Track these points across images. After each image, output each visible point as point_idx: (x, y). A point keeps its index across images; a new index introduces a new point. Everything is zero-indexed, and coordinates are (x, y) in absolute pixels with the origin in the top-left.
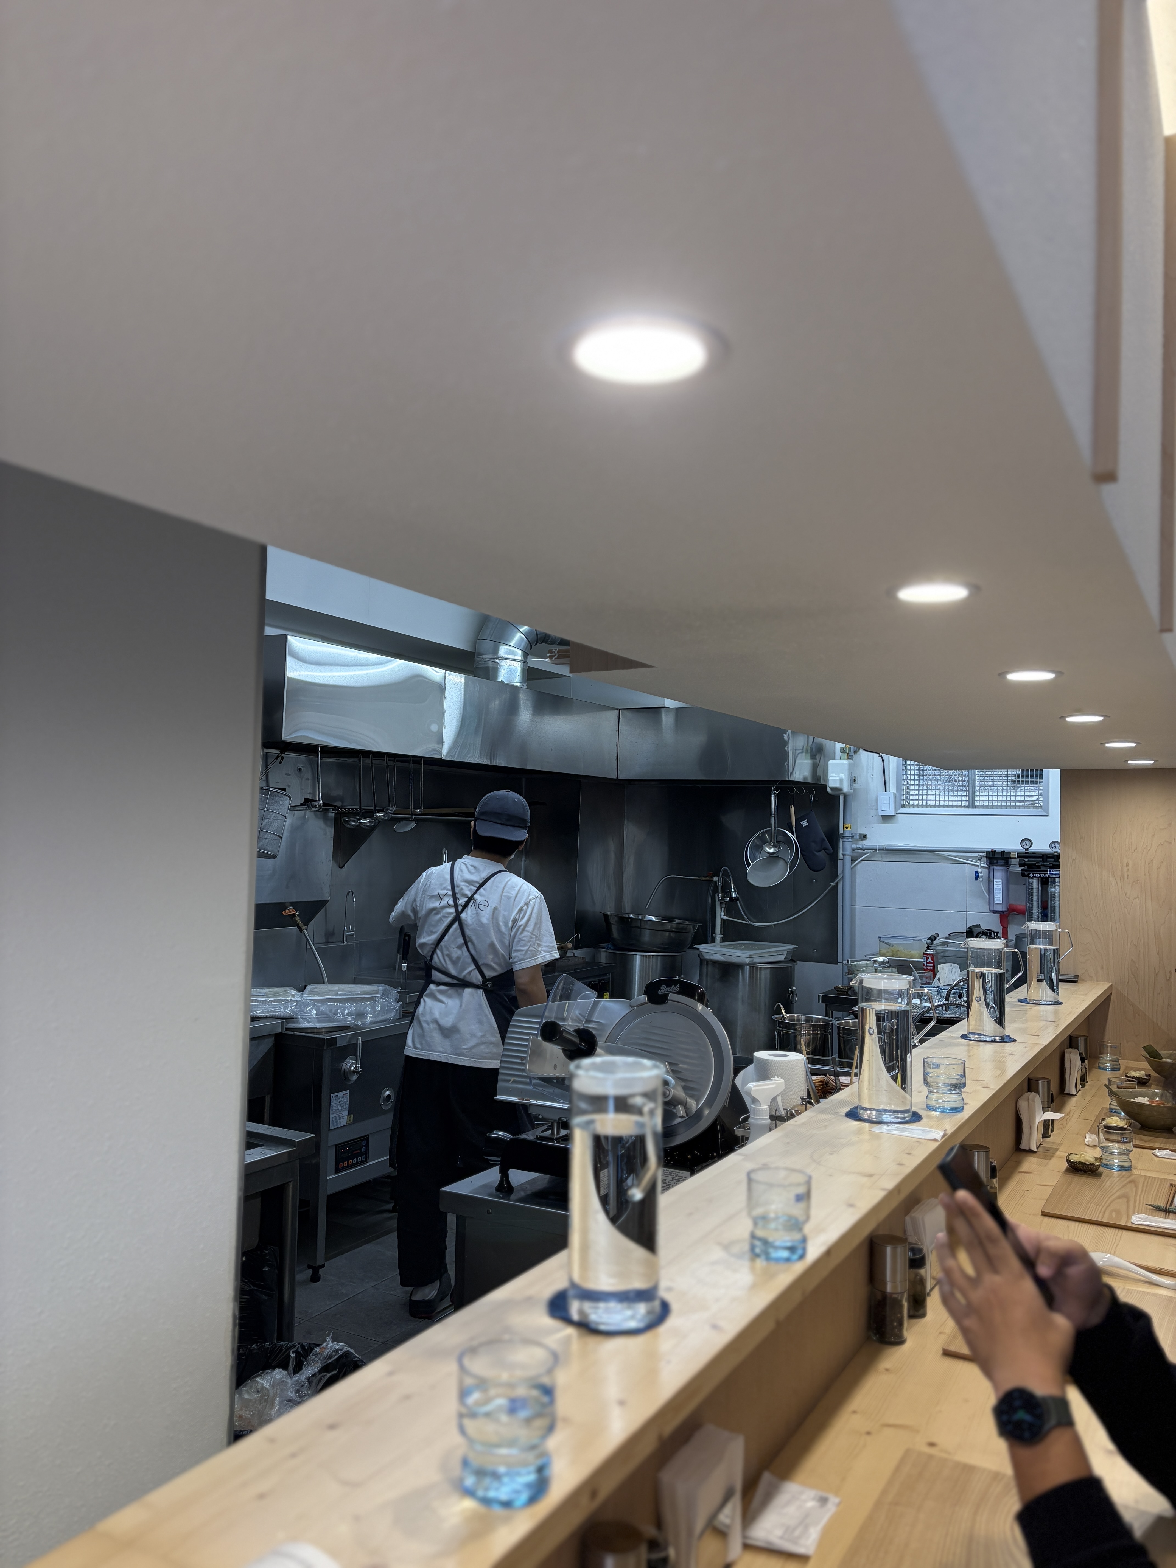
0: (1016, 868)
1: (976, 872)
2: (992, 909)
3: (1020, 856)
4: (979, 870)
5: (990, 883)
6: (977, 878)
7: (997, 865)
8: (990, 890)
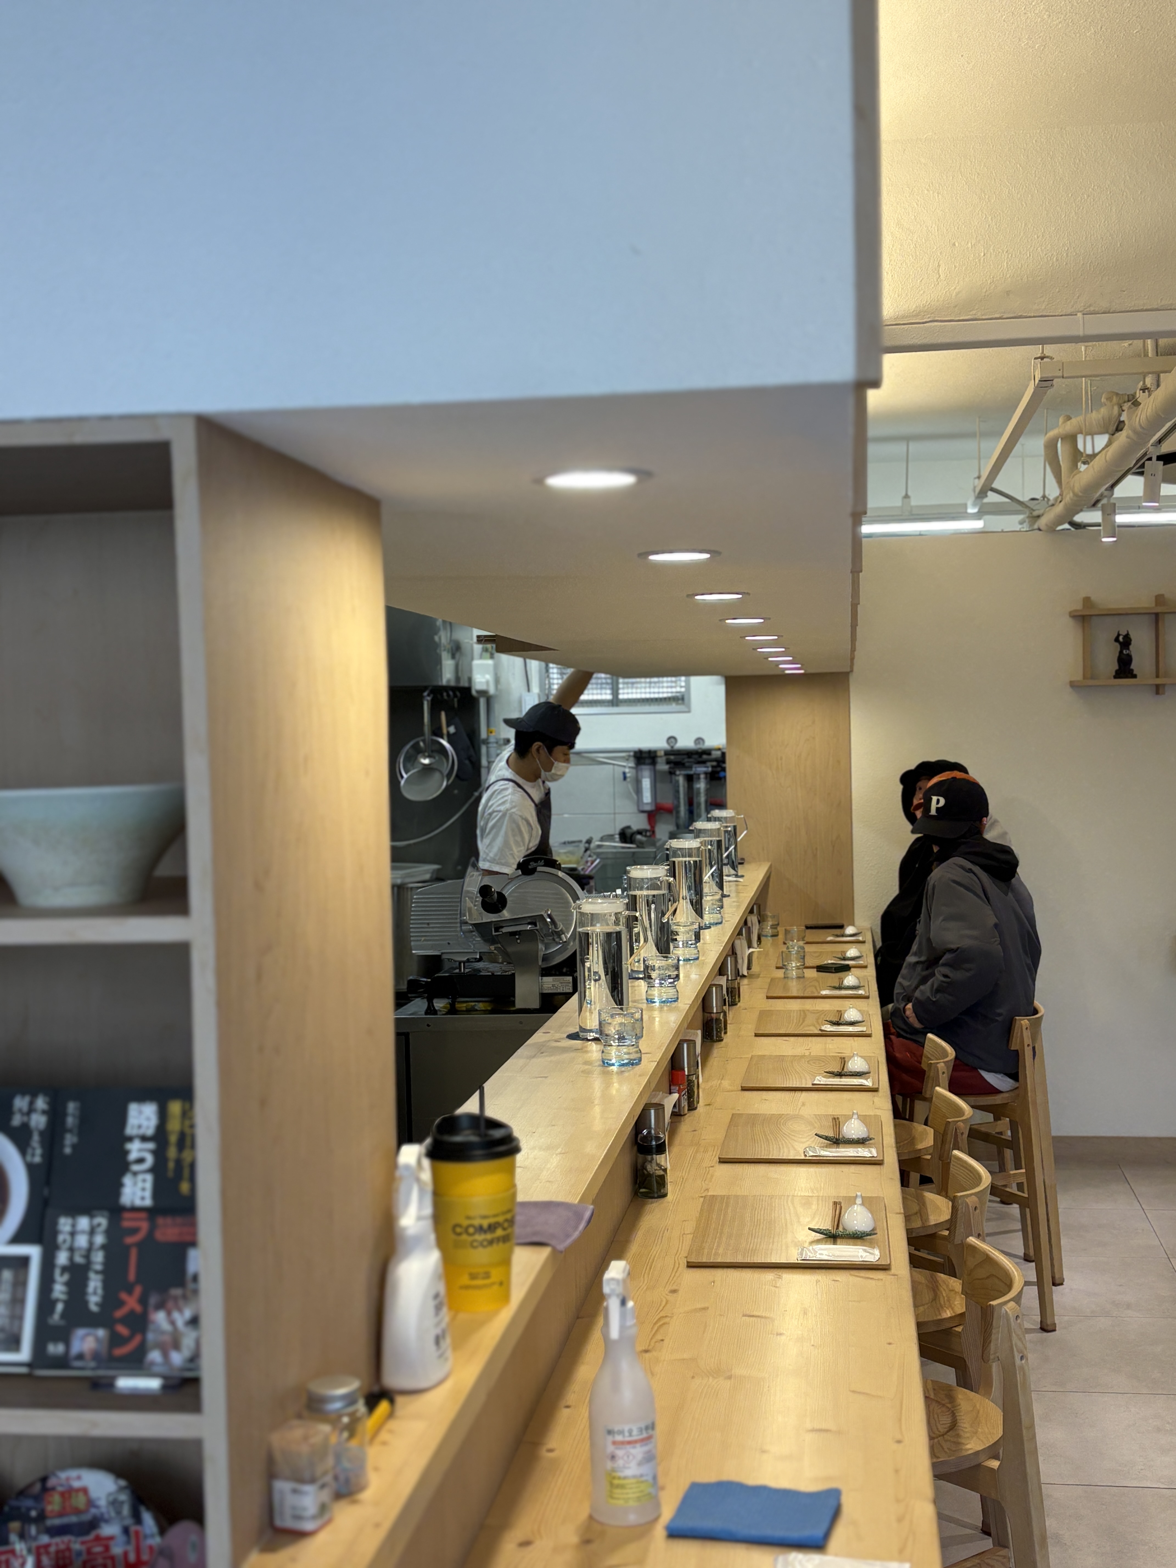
0: (662, 766)
1: (624, 773)
2: (641, 809)
3: (667, 753)
4: (627, 770)
5: (638, 783)
6: (625, 778)
7: (644, 764)
8: (638, 791)
